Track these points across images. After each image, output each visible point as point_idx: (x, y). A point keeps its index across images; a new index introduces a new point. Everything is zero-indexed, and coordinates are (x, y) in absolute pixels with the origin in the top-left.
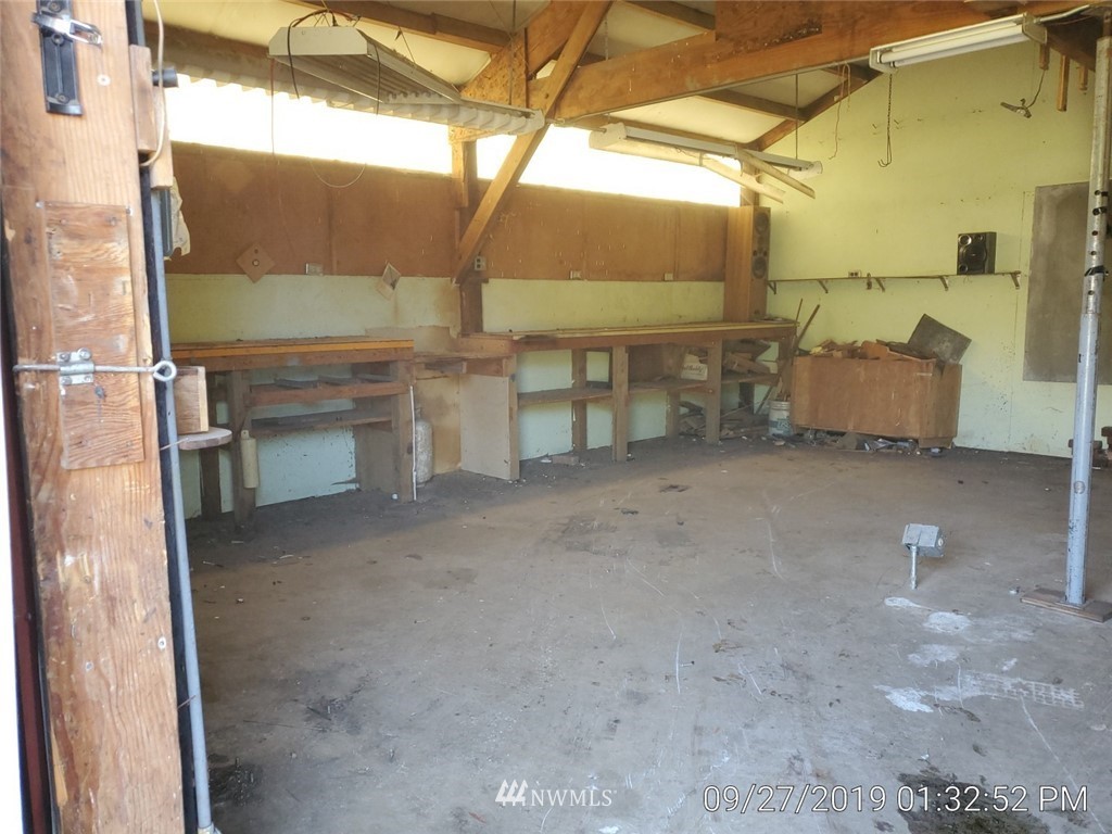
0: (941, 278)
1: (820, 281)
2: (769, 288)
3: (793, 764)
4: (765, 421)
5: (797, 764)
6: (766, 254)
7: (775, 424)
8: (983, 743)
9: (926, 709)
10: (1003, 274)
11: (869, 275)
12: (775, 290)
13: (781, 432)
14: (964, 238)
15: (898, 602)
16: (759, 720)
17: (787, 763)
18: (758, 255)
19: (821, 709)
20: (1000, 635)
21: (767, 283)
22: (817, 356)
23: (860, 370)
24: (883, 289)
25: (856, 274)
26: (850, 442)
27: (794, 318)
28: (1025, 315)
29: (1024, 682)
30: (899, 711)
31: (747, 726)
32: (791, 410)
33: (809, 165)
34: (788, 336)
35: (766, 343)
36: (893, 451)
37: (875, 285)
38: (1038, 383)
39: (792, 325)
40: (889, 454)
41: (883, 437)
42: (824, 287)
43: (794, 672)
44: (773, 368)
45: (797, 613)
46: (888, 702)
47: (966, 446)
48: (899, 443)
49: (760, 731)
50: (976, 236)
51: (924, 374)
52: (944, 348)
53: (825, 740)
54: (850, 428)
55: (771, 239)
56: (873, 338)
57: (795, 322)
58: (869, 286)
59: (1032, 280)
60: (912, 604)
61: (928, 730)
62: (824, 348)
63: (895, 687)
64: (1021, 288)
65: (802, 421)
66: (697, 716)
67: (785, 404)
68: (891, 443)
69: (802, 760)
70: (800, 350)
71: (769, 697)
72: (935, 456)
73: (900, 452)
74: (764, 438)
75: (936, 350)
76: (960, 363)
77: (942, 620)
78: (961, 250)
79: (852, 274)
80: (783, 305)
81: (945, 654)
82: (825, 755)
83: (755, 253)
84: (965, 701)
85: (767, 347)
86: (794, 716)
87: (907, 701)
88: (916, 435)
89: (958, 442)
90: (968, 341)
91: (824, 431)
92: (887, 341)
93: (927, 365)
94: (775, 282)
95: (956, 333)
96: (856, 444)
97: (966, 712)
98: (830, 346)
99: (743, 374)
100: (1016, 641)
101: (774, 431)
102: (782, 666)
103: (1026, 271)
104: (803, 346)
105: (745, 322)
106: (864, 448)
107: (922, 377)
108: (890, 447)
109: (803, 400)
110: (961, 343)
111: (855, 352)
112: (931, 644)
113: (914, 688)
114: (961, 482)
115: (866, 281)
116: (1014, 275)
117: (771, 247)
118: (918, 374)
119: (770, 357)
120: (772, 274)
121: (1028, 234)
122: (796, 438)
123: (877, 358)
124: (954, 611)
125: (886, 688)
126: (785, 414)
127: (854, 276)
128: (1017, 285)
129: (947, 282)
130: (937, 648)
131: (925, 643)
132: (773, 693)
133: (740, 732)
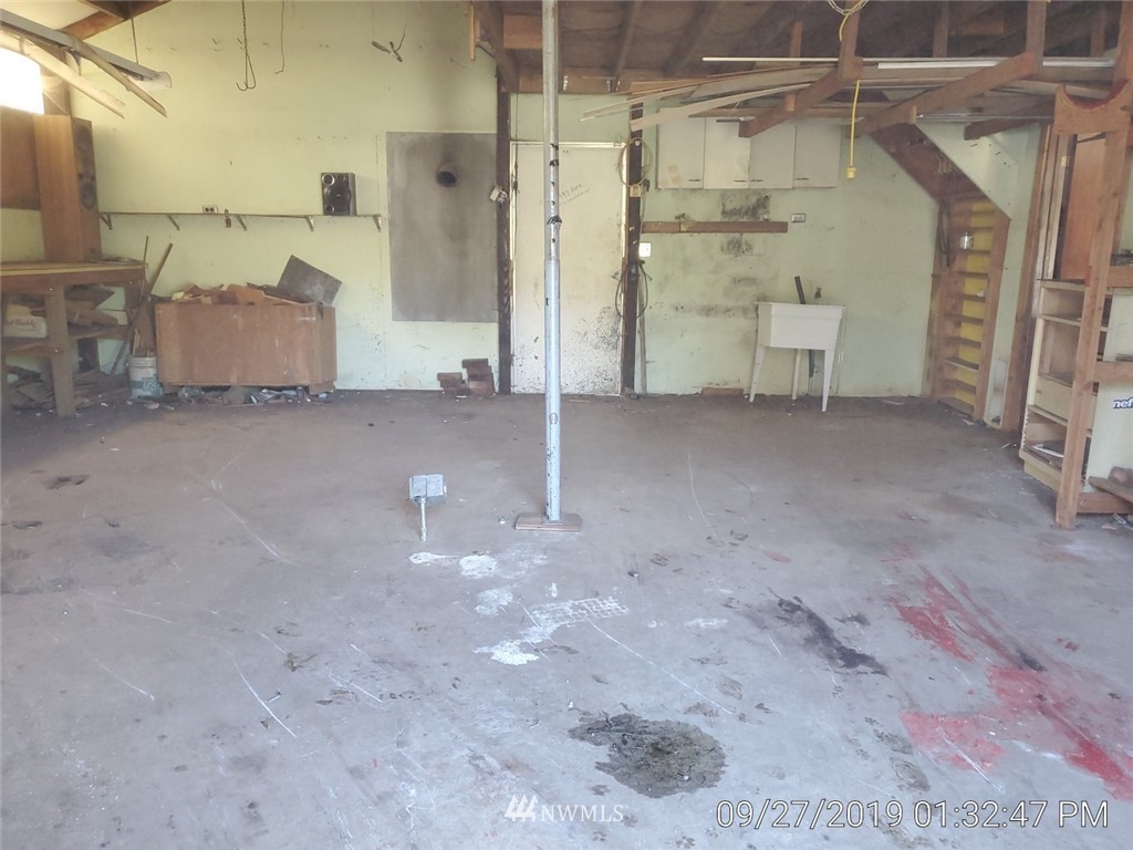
0: (306, 217)
1: (170, 216)
2: (101, 220)
3: (478, 766)
4: (126, 381)
5: (481, 763)
6: (93, 178)
7: (140, 385)
8: (598, 672)
9: (533, 657)
10: (365, 216)
11: (226, 211)
12: (109, 223)
13: (149, 393)
14: (328, 178)
15: (423, 558)
16: (406, 732)
17: (471, 767)
18: (84, 180)
19: (449, 694)
20: (525, 565)
21: (99, 215)
22: (181, 304)
23: (237, 318)
24: (245, 228)
25: (212, 210)
26: (236, 396)
27: (142, 259)
28: (388, 258)
29: (577, 603)
30: (512, 668)
31: (399, 744)
32: (158, 366)
33: (153, 76)
34: (135, 280)
35: (106, 288)
36: (282, 400)
37: (234, 222)
38: (405, 323)
39: (140, 267)
40: (279, 405)
41: (269, 388)
42: (175, 224)
43: (392, 664)
44: (122, 319)
45: (339, 598)
46: (497, 662)
47: (347, 388)
48: (284, 392)
49: (417, 744)
50: (340, 177)
51: (307, 319)
52: (316, 290)
53: (482, 726)
54: (233, 380)
55: (96, 162)
56: (241, 282)
57: (143, 263)
58: (228, 223)
59: (391, 223)
60: (436, 557)
61: (550, 677)
62: (186, 294)
63: (492, 645)
64: (383, 230)
65: (174, 377)
66: (340, 756)
67: (149, 361)
68: (278, 393)
69: (482, 758)
70: (153, 296)
71: (392, 702)
72: (326, 402)
73: (290, 401)
74: (130, 403)
75: (308, 292)
76: (333, 305)
77: (474, 565)
78: (326, 190)
79: (207, 210)
80: (124, 242)
81: (501, 598)
82: (496, 743)
83: (81, 176)
84: (552, 636)
85: (110, 294)
86: (433, 714)
87: (510, 654)
88: (306, 382)
89: (338, 385)
90: (338, 283)
91: (198, 388)
92: (260, 285)
93: (310, 308)
94: (109, 214)
95: (327, 276)
96: (243, 398)
97: (562, 647)
98: (194, 291)
99: (85, 327)
100: (541, 567)
101: (138, 392)
102: (374, 661)
103: (385, 215)
104: (158, 291)
105: (79, 262)
106: (251, 402)
107: (305, 322)
108: (278, 397)
109: (173, 353)
110: (332, 286)
111: (226, 298)
112: (483, 591)
113: (507, 641)
114: (371, 425)
115: (224, 218)
116: (376, 217)
117: (97, 170)
118: (303, 319)
119: (115, 305)
120: (104, 204)
121: (384, 178)
122: (170, 398)
123: (252, 304)
124: (475, 553)
125: (485, 649)
126: (151, 372)
127: (209, 211)
128: (379, 228)
129: (312, 222)
130: (491, 594)
131: (479, 591)
132: (392, 696)
133: (399, 754)
